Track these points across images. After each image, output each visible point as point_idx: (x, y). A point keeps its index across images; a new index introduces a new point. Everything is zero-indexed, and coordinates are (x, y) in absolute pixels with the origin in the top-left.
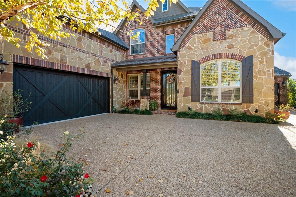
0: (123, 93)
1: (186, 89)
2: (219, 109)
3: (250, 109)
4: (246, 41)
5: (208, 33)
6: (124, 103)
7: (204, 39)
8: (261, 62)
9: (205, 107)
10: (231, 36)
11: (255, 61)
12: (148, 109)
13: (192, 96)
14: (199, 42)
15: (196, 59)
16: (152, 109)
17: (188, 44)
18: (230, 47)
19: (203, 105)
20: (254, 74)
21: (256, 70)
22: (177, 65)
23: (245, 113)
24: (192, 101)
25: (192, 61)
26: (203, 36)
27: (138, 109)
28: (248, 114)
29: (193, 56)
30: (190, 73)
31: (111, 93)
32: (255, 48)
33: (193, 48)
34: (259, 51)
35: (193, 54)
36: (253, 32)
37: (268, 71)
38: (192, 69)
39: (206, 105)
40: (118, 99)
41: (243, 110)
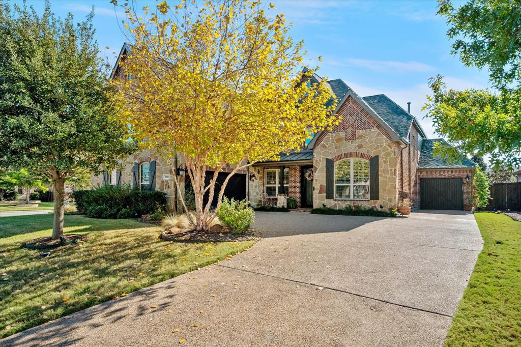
0: (260, 190)
1: (321, 186)
2: (350, 206)
3: (376, 205)
4: (373, 142)
5: (341, 133)
6: (260, 201)
7: (337, 137)
8: (385, 162)
9: (338, 204)
10: (361, 136)
11: (381, 161)
12: (286, 207)
13: (326, 193)
14: (333, 140)
15: (330, 157)
16: (290, 208)
17: (322, 143)
18: (360, 147)
19: (337, 202)
20: (380, 173)
21: (381, 169)
22: (313, 162)
23: (372, 209)
24: (326, 198)
25: (327, 159)
26: (336, 135)
27: (275, 206)
28: (375, 210)
29: (327, 154)
30: (325, 171)
31: (247, 191)
32: (380, 149)
33: (327, 146)
34: (383, 152)
35: (328, 152)
36: (379, 134)
37: (391, 170)
38: (326, 166)
39: (340, 202)
40: (255, 196)
41: (371, 207)
